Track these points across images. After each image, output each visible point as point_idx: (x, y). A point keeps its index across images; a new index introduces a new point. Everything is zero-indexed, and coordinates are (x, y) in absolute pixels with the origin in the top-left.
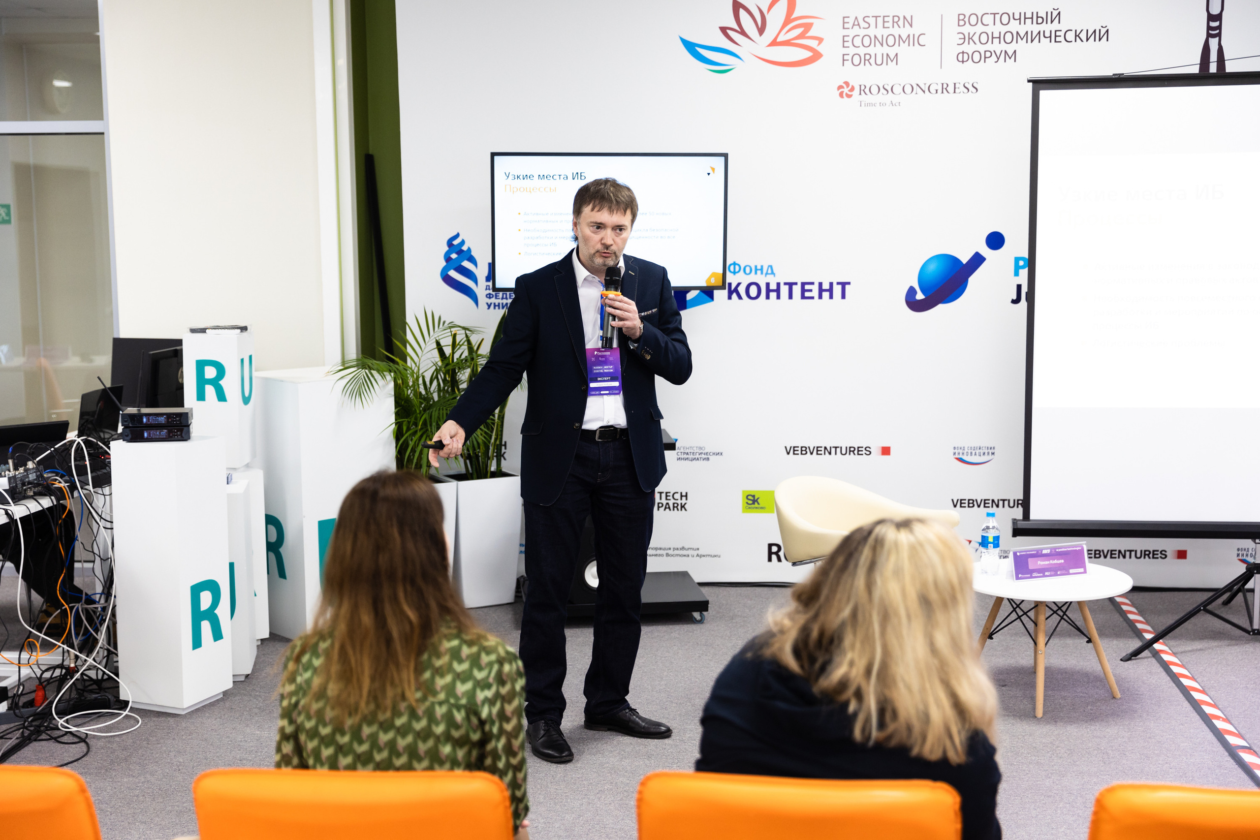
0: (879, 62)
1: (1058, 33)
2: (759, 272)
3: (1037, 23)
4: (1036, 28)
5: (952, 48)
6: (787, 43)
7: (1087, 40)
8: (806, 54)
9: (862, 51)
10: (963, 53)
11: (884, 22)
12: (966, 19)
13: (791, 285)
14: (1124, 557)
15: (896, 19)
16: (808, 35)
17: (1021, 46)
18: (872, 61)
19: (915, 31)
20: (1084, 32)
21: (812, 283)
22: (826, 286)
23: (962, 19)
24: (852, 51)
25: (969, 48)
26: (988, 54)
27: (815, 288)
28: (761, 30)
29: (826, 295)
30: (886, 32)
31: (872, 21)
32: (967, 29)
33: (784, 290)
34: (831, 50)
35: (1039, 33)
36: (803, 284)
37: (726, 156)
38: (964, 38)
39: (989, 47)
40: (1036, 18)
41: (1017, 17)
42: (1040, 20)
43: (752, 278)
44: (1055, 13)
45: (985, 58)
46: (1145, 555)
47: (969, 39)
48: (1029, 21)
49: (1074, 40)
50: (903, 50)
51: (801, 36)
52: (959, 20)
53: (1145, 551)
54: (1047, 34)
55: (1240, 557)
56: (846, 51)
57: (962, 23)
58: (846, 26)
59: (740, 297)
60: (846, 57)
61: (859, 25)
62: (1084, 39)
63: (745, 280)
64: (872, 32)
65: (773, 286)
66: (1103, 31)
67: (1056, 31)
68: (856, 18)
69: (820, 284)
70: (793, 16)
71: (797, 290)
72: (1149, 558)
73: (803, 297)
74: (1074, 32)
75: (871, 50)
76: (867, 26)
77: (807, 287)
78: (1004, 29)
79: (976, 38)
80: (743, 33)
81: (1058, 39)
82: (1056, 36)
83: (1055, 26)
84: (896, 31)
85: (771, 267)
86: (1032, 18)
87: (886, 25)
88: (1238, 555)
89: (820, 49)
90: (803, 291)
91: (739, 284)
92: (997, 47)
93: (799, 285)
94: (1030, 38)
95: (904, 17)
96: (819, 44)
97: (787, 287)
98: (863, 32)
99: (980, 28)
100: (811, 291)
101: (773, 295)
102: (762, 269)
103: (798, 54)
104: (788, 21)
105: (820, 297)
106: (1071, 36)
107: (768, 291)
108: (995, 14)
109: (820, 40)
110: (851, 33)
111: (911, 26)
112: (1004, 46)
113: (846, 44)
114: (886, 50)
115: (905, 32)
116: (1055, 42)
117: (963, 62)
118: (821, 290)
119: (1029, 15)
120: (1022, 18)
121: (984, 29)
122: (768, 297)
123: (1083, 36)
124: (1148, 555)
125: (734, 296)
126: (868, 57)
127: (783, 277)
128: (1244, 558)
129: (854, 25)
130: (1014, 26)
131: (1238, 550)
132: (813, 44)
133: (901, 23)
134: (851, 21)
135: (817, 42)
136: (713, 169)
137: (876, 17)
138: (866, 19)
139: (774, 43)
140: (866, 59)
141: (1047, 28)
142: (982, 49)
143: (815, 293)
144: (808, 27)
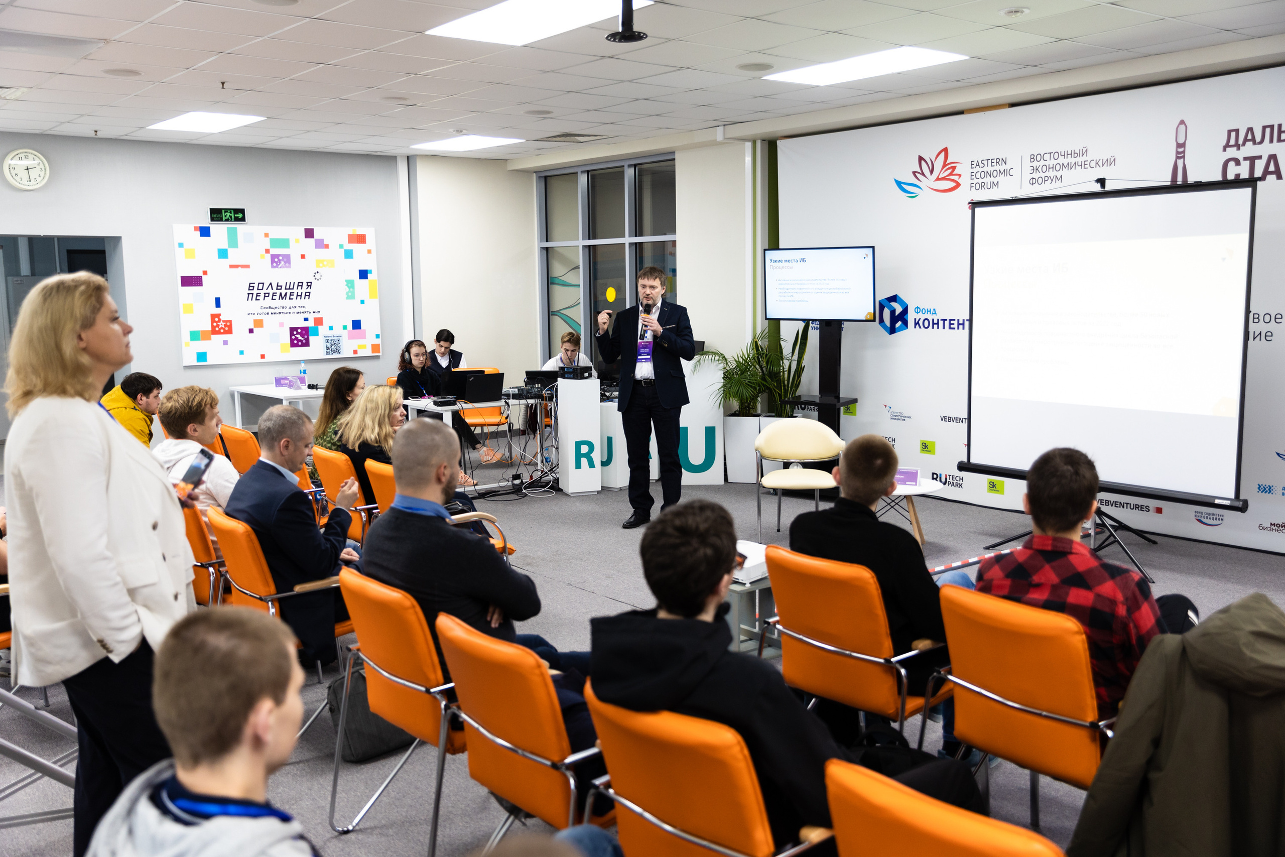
0: (989, 187)
1: (1086, 163)
2: (929, 313)
3: (1074, 157)
4: (1073, 160)
5: (1027, 177)
6: (944, 179)
7: (1103, 165)
8: (953, 184)
9: (980, 181)
10: (1033, 178)
11: (992, 163)
12: (1035, 158)
13: (944, 320)
14: (1123, 507)
15: (998, 160)
16: (954, 173)
17: (1065, 172)
18: (985, 187)
19: (1008, 167)
20: (1101, 160)
21: (954, 320)
22: (961, 322)
23: (1033, 158)
24: (975, 181)
25: (1036, 175)
26: (1046, 179)
27: (956, 323)
28: (932, 172)
29: (961, 327)
30: (993, 168)
31: (985, 162)
32: (1035, 164)
33: (941, 323)
34: (965, 181)
35: (1075, 163)
36: (950, 320)
37: (873, 247)
38: (1034, 170)
39: (1047, 174)
40: (1074, 154)
41: (1063, 154)
42: (1076, 155)
43: (926, 316)
44: (1084, 150)
45: (1045, 181)
46: (1136, 507)
47: (1036, 169)
48: (1069, 156)
49: (1095, 166)
50: (1001, 179)
51: (951, 174)
52: (1031, 158)
53: (1136, 505)
54: (1080, 164)
55: (1197, 518)
56: (972, 181)
57: (1032, 160)
58: (973, 166)
59: (920, 327)
60: (972, 185)
61: (979, 165)
62: (1101, 165)
63: (923, 317)
64: (985, 169)
65: (936, 321)
66: (1112, 159)
67: (1085, 161)
68: (978, 161)
69: (958, 320)
70: (947, 163)
71: (947, 323)
72: (1139, 510)
73: (950, 328)
74: (1095, 161)
75: (985, 180)
76: (983, 165)
77: (952, 322)
78: (1055, 162)
79: (1040, 169)
80: (923, 174)
81: (1086, 166)
82: (1085, 165)
83: (1084, 158)
84: (998, 168)
85: (934, 309)
86: (1071, 154)
87: (993, 164)
88: (1196, 516)
89: (959, 181)
90: (950, 324)
91: (920, 319)
92: (1051, 173)
93: (948, 320)
94: (1070, 166)
95: (1002, 159)
96: (959, 178)
97: (942, 321)
98: (981, 170)
99: (1042, 163)
100: (953, 324)
101: (935, 326)
102: (930, 311)
103: (950, 185)
104: (945, 165)
105: (958, 328)
106: (1093, 164)
107: (934, 324)
108: (1050, 153)
109: (960, 176)
110: (975, 170)
111: (1006, 164)
112: (1055, 173)
113: (972, 177)
114: (992, 179)
115: (1002, 168)
116: (1084, 168)
117: (1033, 184)
118: (959, 324)
119: (1069, 153)
120: (1065, 155)
121: (1045, 163)
122: (933, 328)
123: (1100, 163)
124: (1138, 508)
125: (917, 326)
126: (983, 184)
127: (940, 316)
128: (1200, 518)
129: (977, 166)
130: (1061, 160)
131: (1196, 512)
132: (956, 178)
133: (1000, 163)
134: (975, 163)
135: (958, 177)
136: (867, 255)
137: (988, 160)
138: (983, 162)
139: (938, 179)
140: (982, 186)
141: (1080, 160)
142: (1043, 175)
143: (955, 326)
144: (954, 168)
